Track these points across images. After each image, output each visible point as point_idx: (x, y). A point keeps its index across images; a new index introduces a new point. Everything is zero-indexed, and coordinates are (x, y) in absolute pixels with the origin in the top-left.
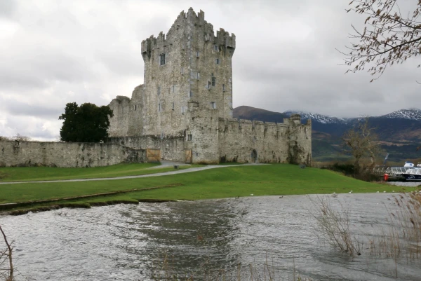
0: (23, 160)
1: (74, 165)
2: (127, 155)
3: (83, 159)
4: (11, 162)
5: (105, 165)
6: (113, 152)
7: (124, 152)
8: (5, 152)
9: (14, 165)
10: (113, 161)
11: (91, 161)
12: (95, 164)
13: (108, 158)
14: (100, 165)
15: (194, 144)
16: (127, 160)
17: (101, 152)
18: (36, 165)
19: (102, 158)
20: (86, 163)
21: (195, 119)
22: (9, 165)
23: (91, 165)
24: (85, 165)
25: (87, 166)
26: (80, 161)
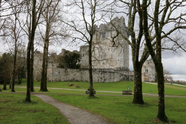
0: (71, 78)
1: (97, 81)
2: (122, 77)
3: (101, 78)
4: (64, 79)
5: (112, 81)
6: (116, 76)
7: (121, 76)
8: (60, 74)
9: (65, 80)
10: (116, 80)
11: (105, 80)
12: (107, 81)
13: (114, 79)
14: (110, 81)
15: (149, 74)
16: (122, 80)
17: (110, 76)
18: (77, 81)
19: (110, 78)
20: (103, 80)
21: (149, 63)
22: (63, 80)
23: (105, 82)
24: (102, 81)
25: (103, 82)
26: (100, 80)
